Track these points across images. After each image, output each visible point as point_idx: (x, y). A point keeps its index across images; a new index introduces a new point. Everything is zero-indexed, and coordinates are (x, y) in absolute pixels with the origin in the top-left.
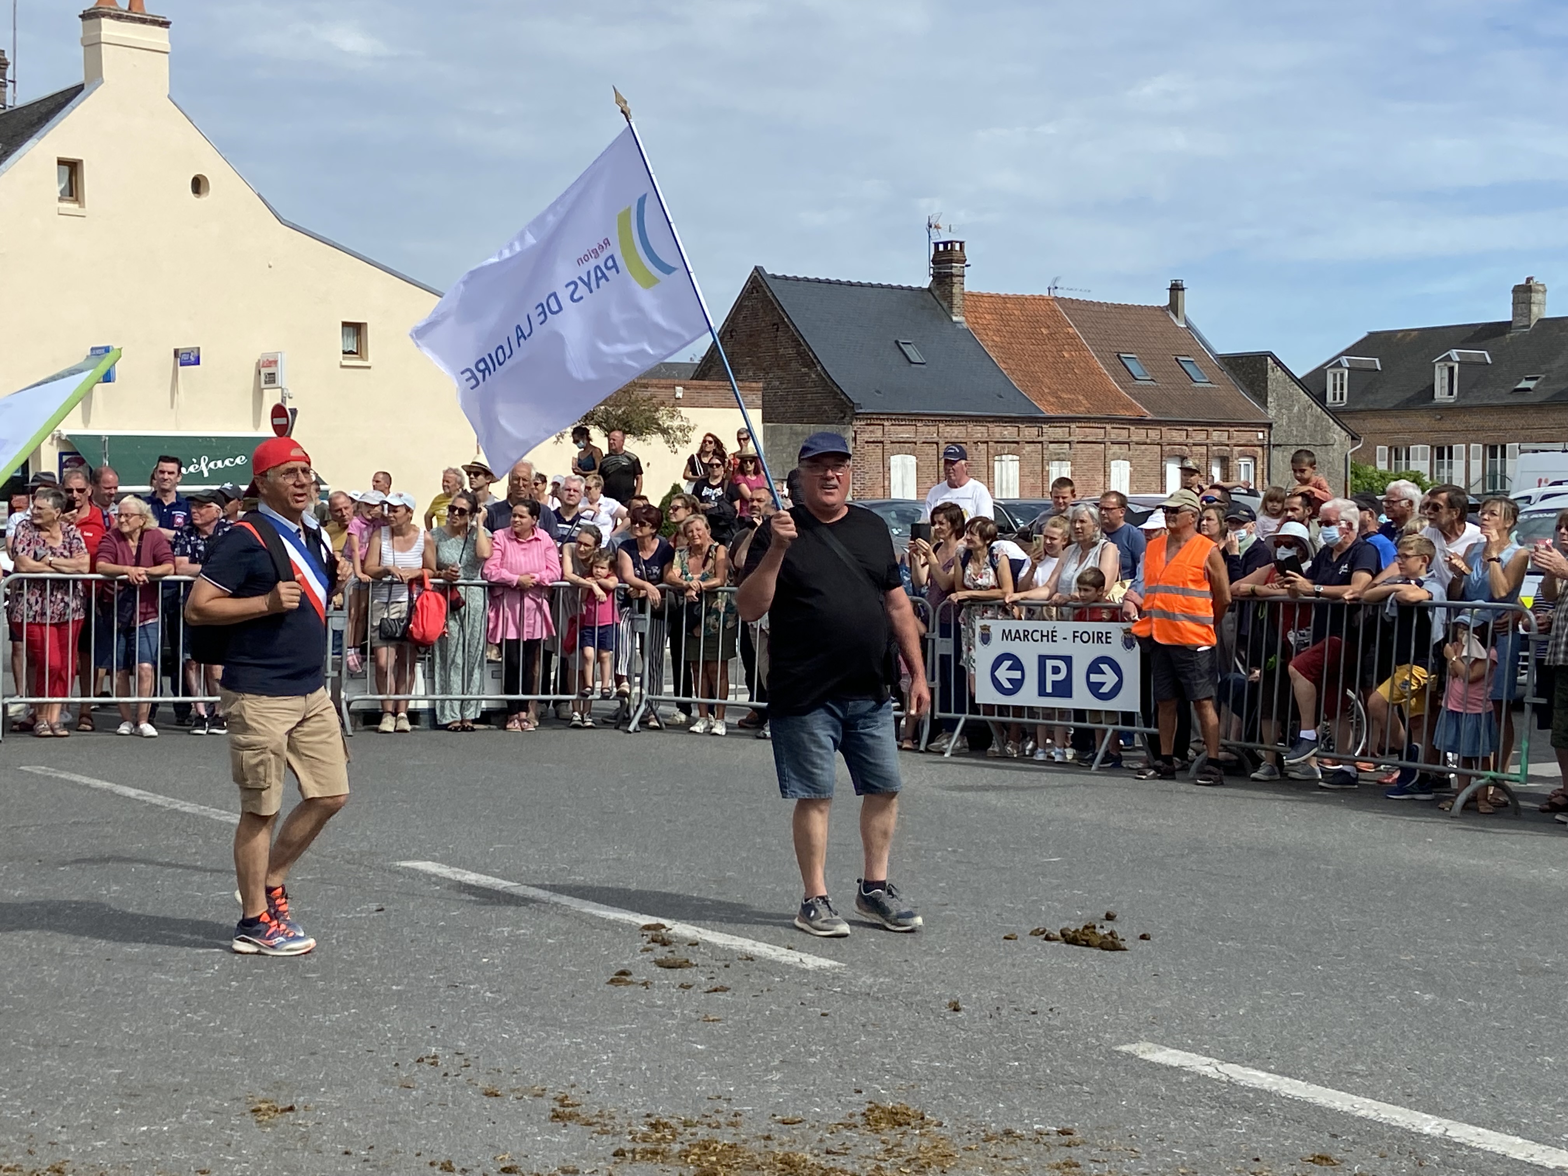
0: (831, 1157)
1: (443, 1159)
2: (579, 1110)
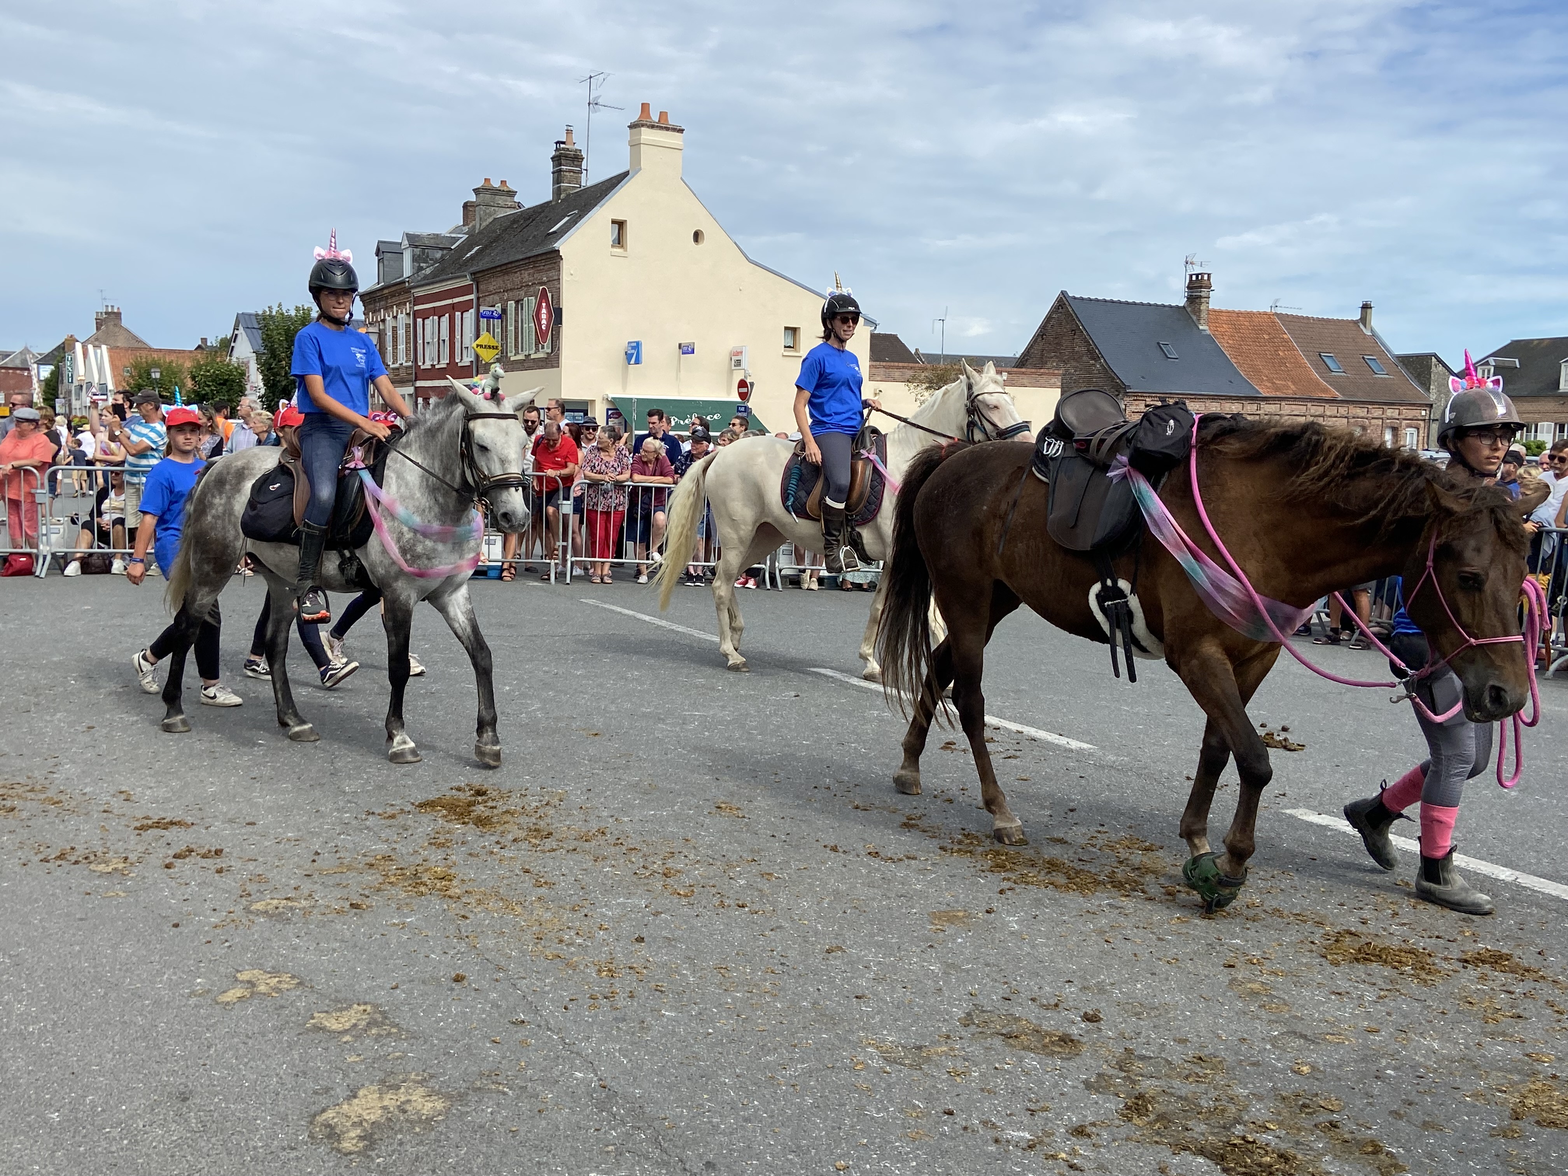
0: (1081, 863)
1: (832, 844)
2: (918, 822)
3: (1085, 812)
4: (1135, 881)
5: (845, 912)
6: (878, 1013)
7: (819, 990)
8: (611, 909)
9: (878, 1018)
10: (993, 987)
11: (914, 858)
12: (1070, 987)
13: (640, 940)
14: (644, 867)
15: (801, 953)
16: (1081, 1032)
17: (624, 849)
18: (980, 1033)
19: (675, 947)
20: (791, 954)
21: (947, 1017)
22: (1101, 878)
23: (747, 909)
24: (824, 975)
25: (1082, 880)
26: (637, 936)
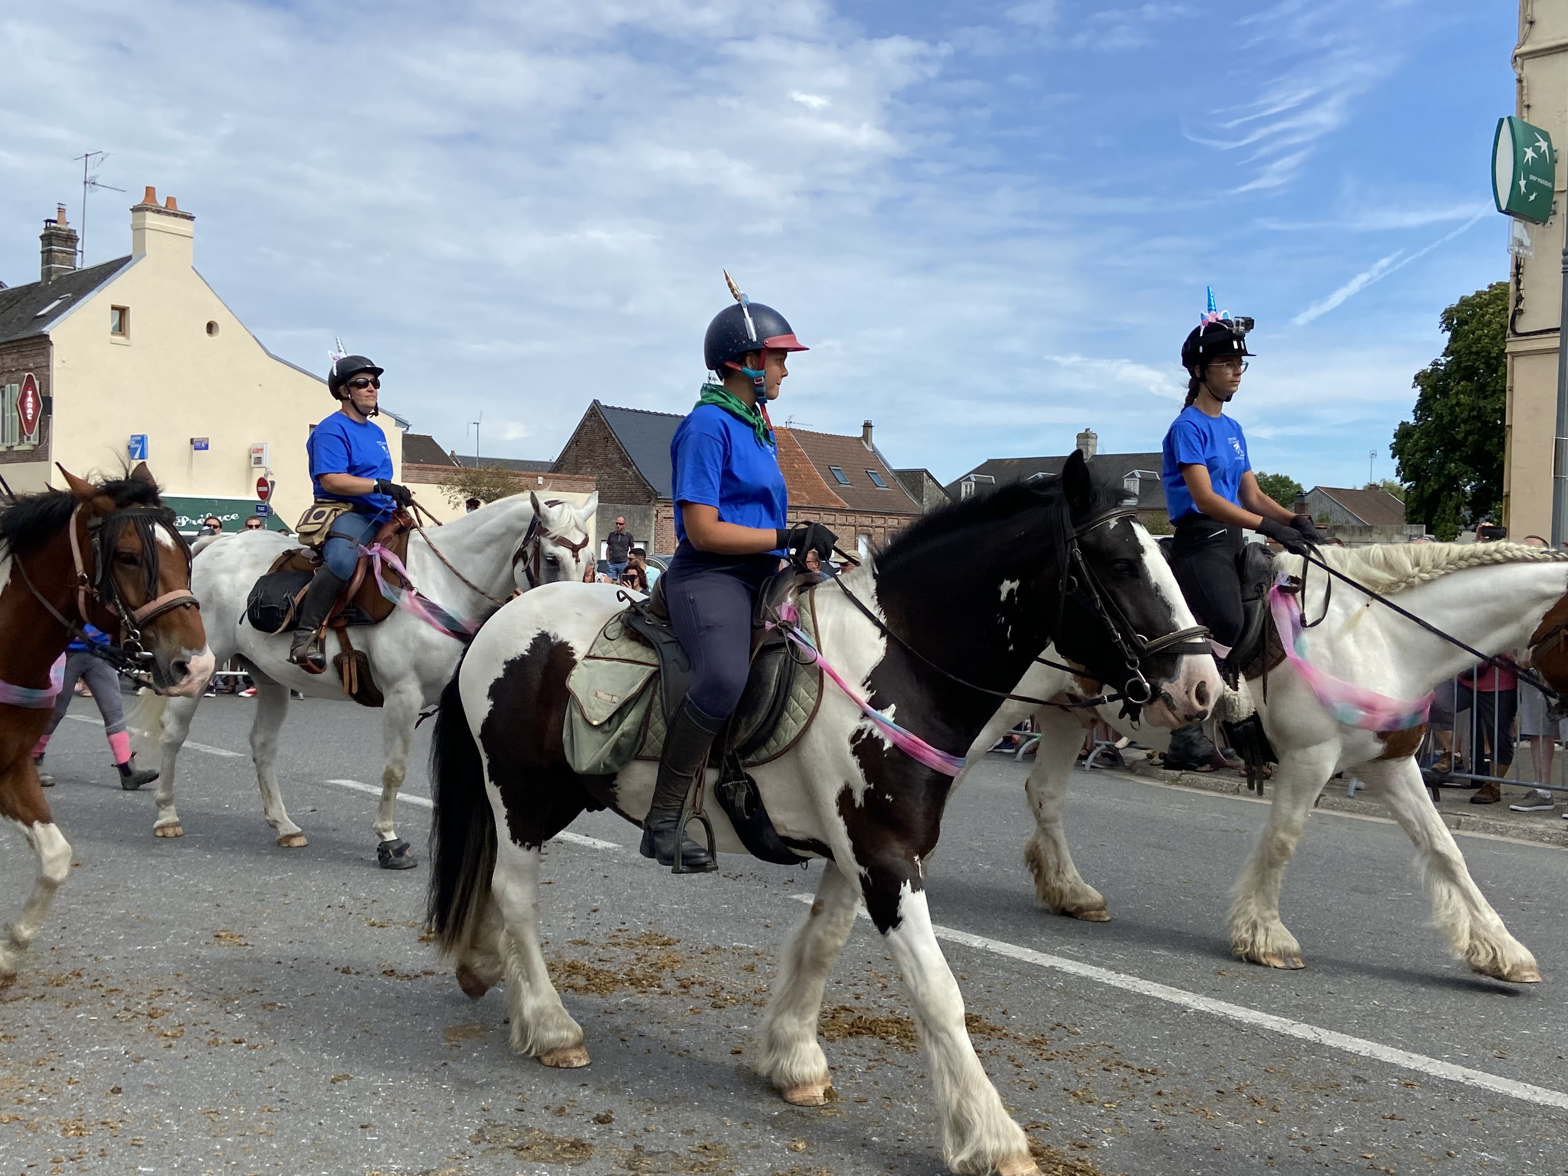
0: (601, 963)
1: (344, 966)
3: (608, 911)
4: (652, 977)
5: (354, 1038)
6: (384, 1142)
7: (320, 1124)
8: (83, 1060)
9: (384, 1146)
10: (507, 1100)
11: (432, 973)
12: (584, 1090)
13: (117, 1090)
14: (126, 1009)
15: (303, 1087)
16: (592, 1135)
17: (103, 990)
18: (491, 1149)
19: (157, 1094)
20: (291, 1088)
21: (457, 1136)
22: (619, 977)
23: (244, 1045)
24: (328, 1107)
25: (601, 980)
26: (112, 1087)
